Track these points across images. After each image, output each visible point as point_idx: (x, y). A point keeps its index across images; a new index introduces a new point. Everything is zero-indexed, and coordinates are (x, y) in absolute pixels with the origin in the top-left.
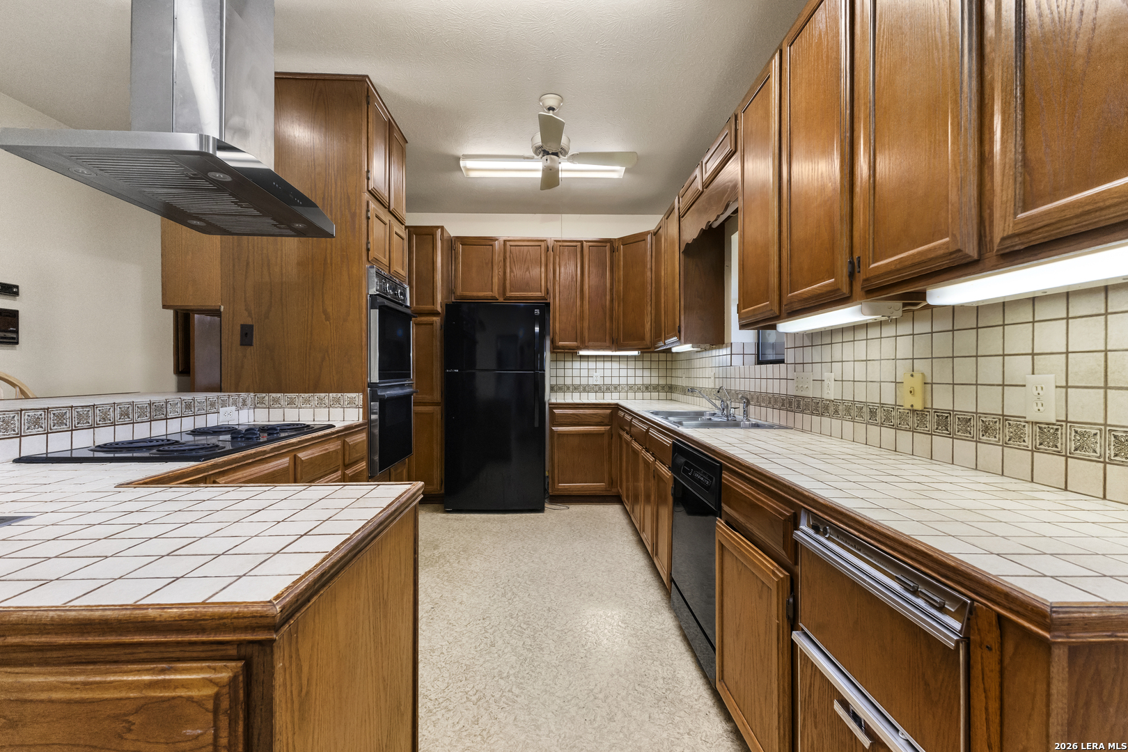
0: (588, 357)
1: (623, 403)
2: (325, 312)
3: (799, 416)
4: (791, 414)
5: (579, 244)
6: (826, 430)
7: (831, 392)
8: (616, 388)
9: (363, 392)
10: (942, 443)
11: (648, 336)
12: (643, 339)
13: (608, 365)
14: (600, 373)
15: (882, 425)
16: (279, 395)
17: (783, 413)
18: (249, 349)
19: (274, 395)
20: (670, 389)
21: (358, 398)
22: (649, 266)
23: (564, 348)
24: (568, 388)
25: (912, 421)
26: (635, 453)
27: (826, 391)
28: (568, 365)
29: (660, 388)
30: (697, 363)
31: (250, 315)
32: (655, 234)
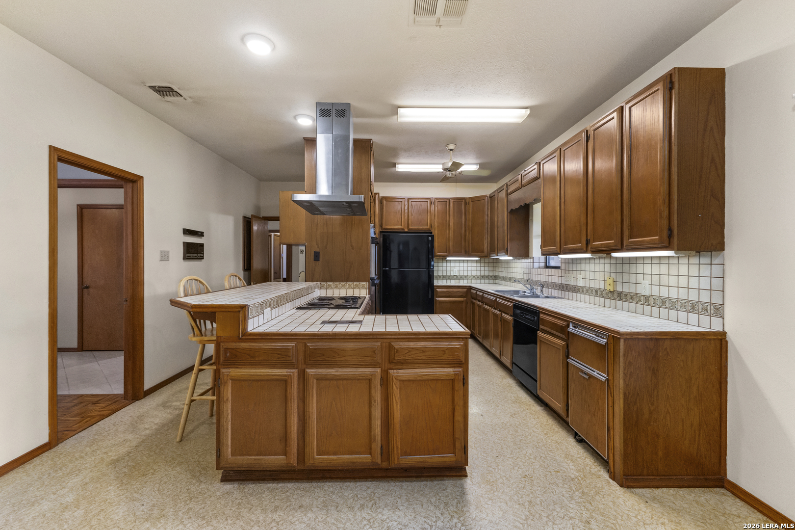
0: (451, 260)
1: (473, 285)
2: (352, 245)
3: (567, 293)
4: (563, 292)
5: (448, 200)
6: (578, 299)
7: (581, 283)
8: (466, 277)
9: (369, 282)
10: (619, 303)
11: (486, 250)
12: (483, 252)
13: (461, 264)
14: (457, 269)
15: (600, 297)
16: (331, 283)
17: (560, 291)
18: (318, 263)
19: (329, 283)
20: (496, 277)
21: (366, 284)
22: (486, 214)
23: (439, 256)
24: (440, 277)
25: (610, 295)
26: (487, 311)
27: (578, 283)
28: (440, 264)
29: (490, 277)
30: (513, 265)
31: (318, 247)
32: (491, 197)
